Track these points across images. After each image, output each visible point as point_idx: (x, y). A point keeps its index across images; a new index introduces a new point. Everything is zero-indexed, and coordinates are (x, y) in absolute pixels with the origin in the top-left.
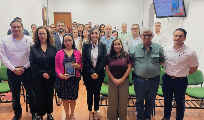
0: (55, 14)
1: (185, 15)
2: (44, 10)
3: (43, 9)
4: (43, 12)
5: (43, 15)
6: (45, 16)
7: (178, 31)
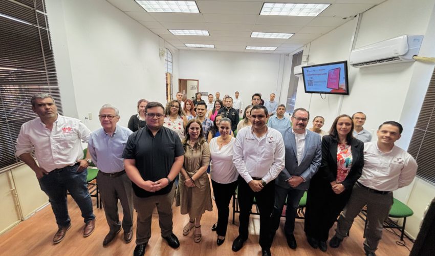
0: (180, 80)
1: (347, 93)
2: (168, 76)
3: (166, 75)
4: (167, 78)
5: (167, 81)
6: (169, 83)
7: (389, 125)
